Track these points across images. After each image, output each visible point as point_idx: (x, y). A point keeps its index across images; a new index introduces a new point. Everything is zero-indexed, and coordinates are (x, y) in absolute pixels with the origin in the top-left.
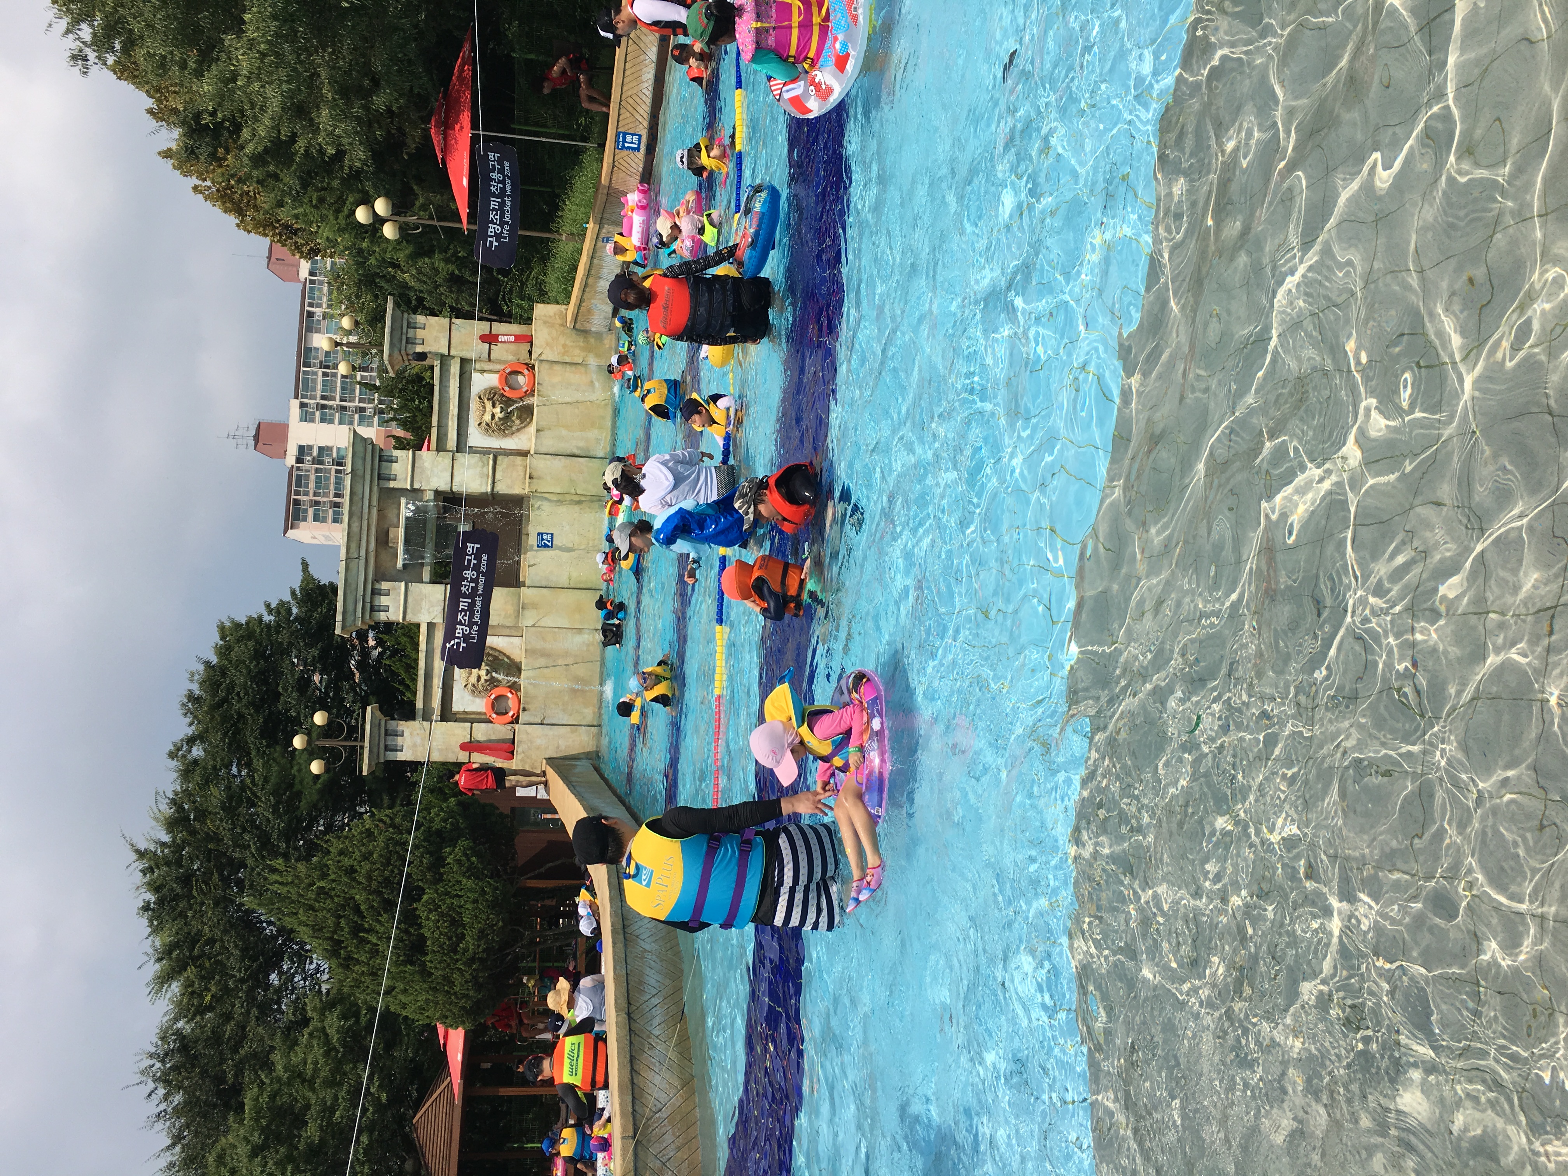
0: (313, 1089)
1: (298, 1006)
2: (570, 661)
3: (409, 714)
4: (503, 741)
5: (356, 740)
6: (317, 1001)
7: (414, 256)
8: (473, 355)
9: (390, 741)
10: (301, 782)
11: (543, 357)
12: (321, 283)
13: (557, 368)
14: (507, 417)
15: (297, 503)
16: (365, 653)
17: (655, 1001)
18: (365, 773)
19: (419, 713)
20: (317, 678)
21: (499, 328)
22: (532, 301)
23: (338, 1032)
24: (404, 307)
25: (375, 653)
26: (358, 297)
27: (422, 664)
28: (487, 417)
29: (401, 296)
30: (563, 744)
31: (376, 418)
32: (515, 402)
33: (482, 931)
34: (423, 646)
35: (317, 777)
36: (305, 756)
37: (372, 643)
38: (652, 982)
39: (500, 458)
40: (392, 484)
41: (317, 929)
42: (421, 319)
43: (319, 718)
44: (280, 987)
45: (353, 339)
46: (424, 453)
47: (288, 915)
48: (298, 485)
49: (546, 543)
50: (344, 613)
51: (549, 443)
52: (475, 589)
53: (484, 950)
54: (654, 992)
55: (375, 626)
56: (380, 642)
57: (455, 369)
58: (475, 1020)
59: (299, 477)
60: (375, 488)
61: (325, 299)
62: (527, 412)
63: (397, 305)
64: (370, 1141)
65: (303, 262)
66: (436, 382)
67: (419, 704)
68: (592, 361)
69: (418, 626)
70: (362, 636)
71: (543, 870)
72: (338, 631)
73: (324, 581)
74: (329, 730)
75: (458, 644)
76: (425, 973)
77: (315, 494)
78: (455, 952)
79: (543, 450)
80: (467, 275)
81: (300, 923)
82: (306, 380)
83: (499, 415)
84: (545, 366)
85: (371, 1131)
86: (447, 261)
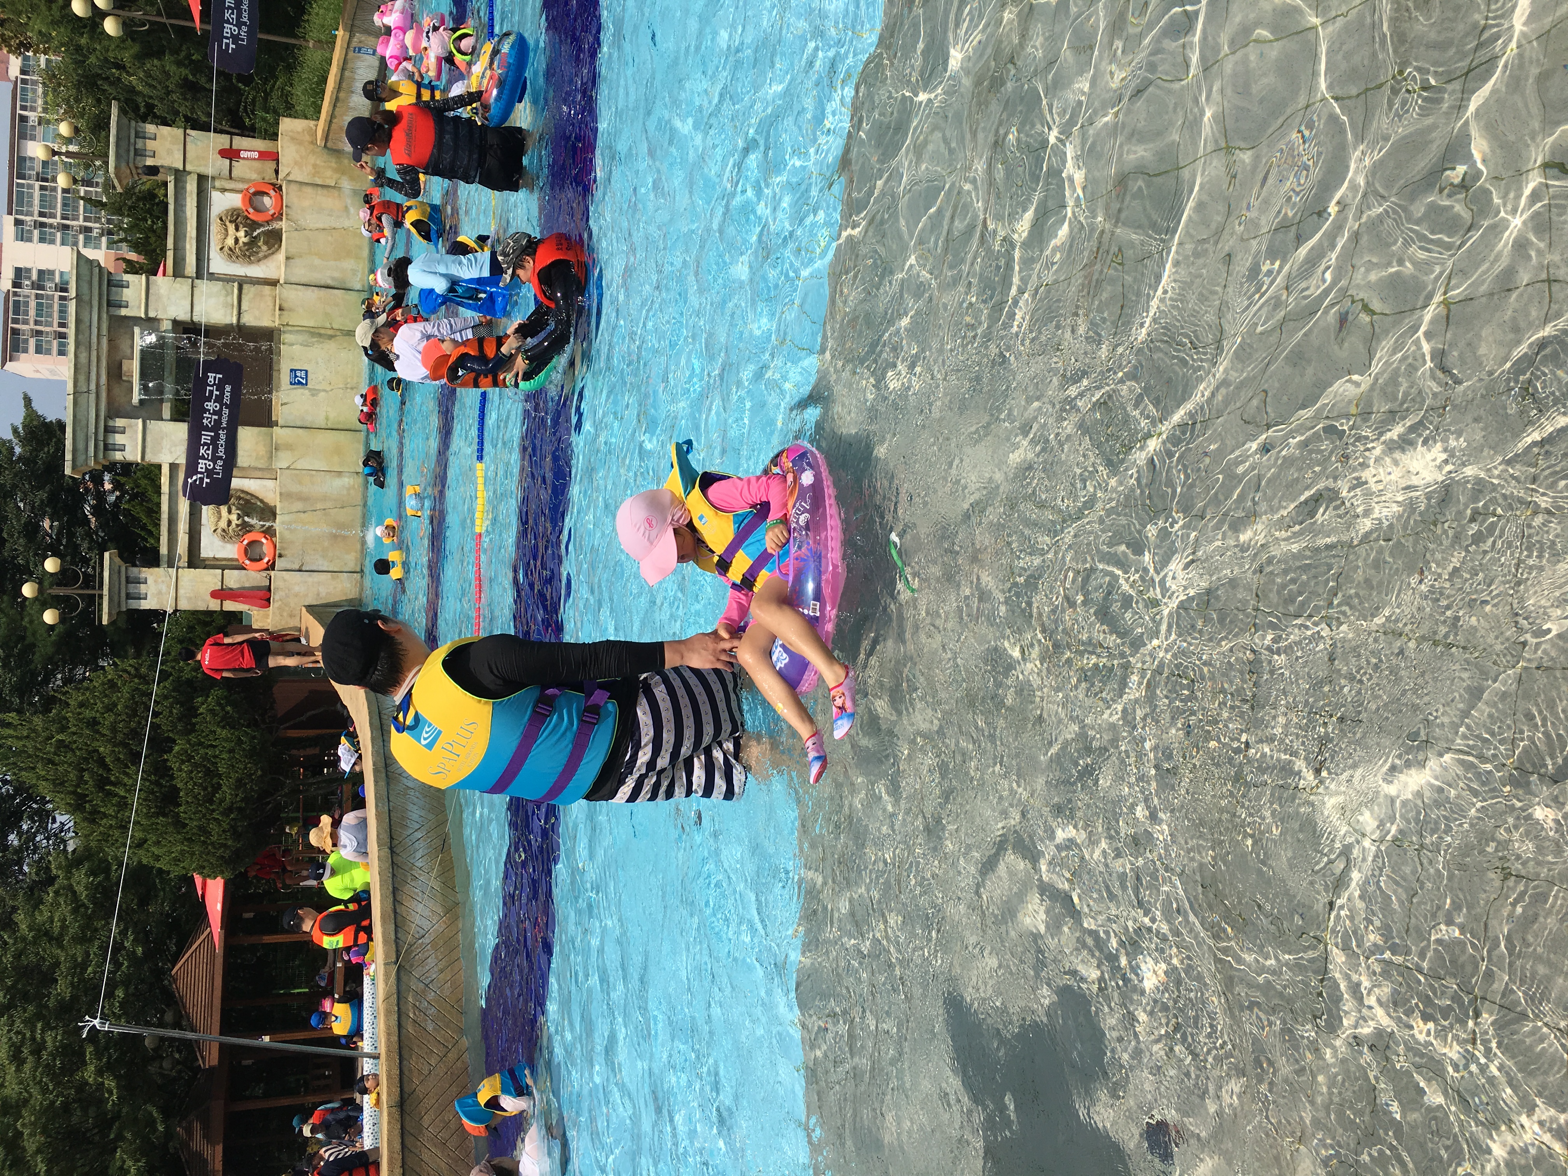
0: (61, 946)
1: (43, 867)
2: (328, 504)
3: (153, 560)
4: (259, 588)
5: (94, 588)
6: (62, 858)
7: (141, 57)
8: (209, 171)
9: (132, 588)
10: (34, 634)
11: (290, 178)
12: (35, 83)
13: (309, 190)
14: (253, 242)
15: (15, 332)
16: (101, 496)
17: (418, 835)
18: (105, 622)
19: (164, 560)
20: (46, 524)
21: (240, 142)
22: (277, 115)
23: (87, 888)
24: (131, 115)
25: (112, 498)
26: (78, 100)
27: (165, 507)
28: (230, 242)
29: (127, 101)
30: (323, 591)
31: (104, 239)
32: (260, 226)
33: (239, 780)
34: (165, 488)
35: (52, 628)
36: (37, 606)
37: (108, 486)
38: (415, 817)
39: (245, 287)
40: (124, 312)
41: (58, 784)
42: (150, 128)
43: (51, 565)
44: (21, 846)
45: (73, 148)
46: (159, 280)
47: (25, 769)
48: (16, 311)
49: (299, 379)
50: (75, 451)
51: (300, 273)
52: (218, 422)
53: (242, 800)
54: (417, 826)
55: (111, 467)
56: (117, 485)
57: (191, 186)
58: (234, 869)
59: (17, 304)
60: (105, 316)
61: (40, 102)
62: (274, 238)
63: (122, 111)
64: (126, 994)
65: (12, 58)
66: (171, 200)
67: (164, 550)
68: (346, 185)
69: (159, 467)
70: (98, 479)
71: (303, 718)
72: (68, 471)
73: (51, 417)
74: (64, 577)
75: (202, 479)
76: (180, 825)
77: (36, 323)
78: (211, 802)
79: (293, 280)
80: (203, 81)
81: (38, 778)
82: (20, 194)
83: (243, 239)
84: (294, 187)
85: (126, 983)
86: (179, 64)
